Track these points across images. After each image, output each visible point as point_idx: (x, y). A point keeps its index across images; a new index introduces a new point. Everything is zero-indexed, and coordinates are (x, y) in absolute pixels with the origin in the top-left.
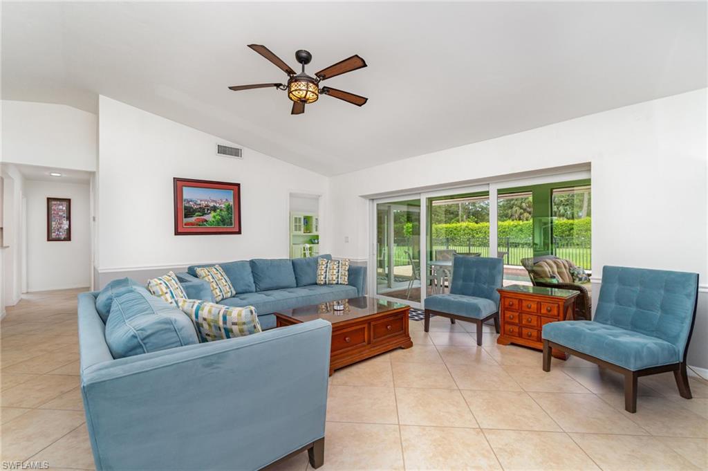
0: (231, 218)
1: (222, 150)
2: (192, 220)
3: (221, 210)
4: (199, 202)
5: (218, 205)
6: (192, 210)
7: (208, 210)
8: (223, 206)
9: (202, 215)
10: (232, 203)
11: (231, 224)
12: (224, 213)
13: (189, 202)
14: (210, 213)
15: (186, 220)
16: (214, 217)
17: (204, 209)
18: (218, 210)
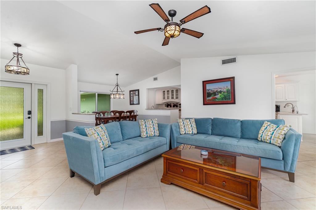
0: (229, 96)
1: (224, 62)
2: (210, 98)
3: (224, 92)
4: (213, 90)
5: (222, 90)
6: (210, 94)
7: (217, 93)
8: (225, 90)
9: (215, 96)
10: (230, 88)
11: (230, 99)
12: (225, 94)
13: (209, 90)
14: (218, 94)
15: (207, 99)
16: (220, 96)
17: (215, 93)
18: (223, 93)
